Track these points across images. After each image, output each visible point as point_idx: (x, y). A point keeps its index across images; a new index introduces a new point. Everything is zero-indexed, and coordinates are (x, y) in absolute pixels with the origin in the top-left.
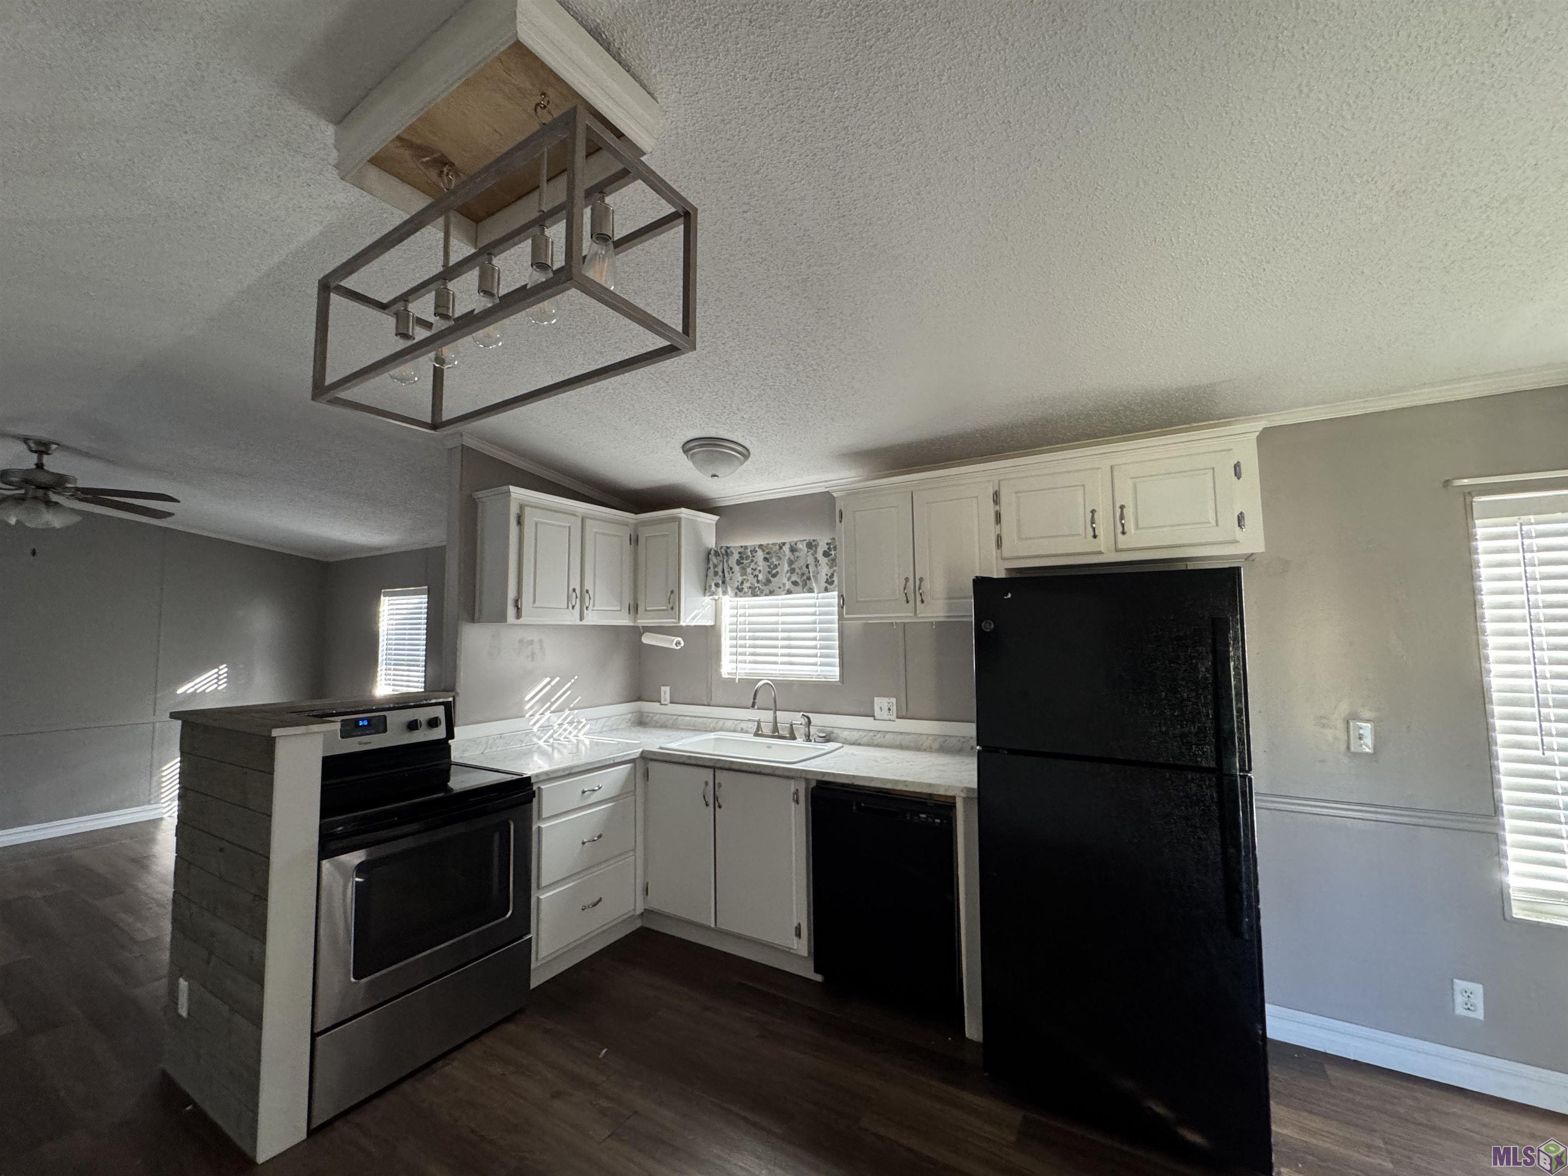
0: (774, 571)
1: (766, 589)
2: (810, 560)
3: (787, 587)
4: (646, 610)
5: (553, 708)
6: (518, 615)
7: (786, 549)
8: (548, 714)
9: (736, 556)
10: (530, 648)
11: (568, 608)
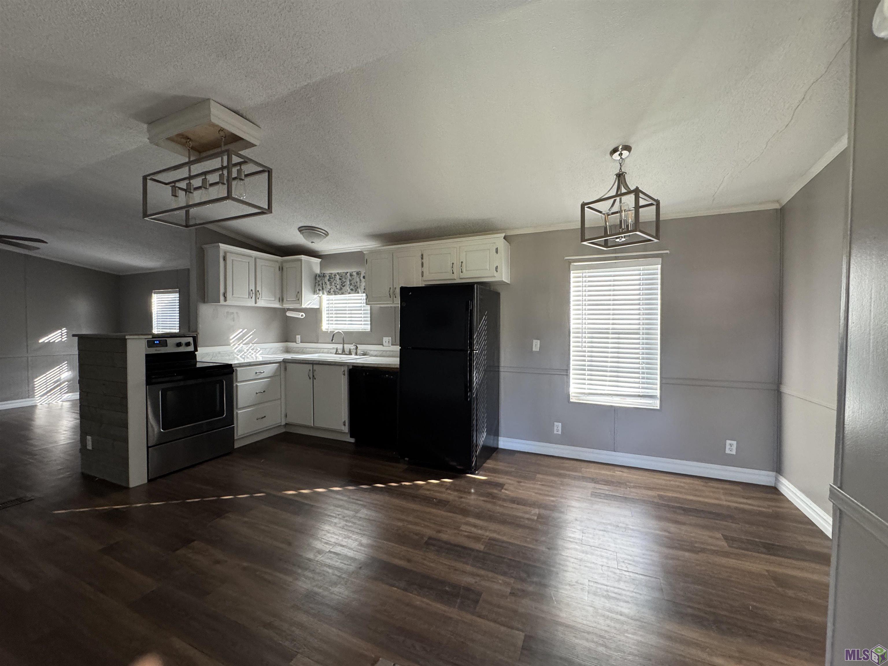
0: (344, 284)
1: (340, 292)
2: (358, 280)
3: (349, 291)
4: (287, 300)
5: (244, 343)
6: (225, 300)
7: (348, 274)
8: (241, 345)
9: (328, 278)
10: (232, 315)
11: (249, 298)
